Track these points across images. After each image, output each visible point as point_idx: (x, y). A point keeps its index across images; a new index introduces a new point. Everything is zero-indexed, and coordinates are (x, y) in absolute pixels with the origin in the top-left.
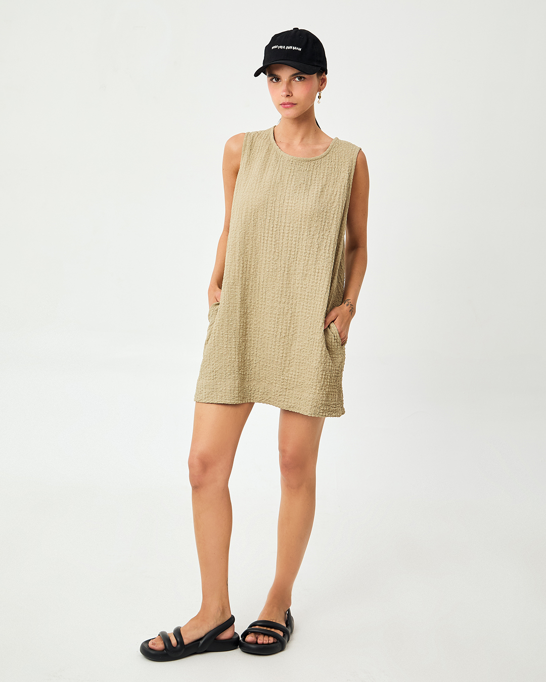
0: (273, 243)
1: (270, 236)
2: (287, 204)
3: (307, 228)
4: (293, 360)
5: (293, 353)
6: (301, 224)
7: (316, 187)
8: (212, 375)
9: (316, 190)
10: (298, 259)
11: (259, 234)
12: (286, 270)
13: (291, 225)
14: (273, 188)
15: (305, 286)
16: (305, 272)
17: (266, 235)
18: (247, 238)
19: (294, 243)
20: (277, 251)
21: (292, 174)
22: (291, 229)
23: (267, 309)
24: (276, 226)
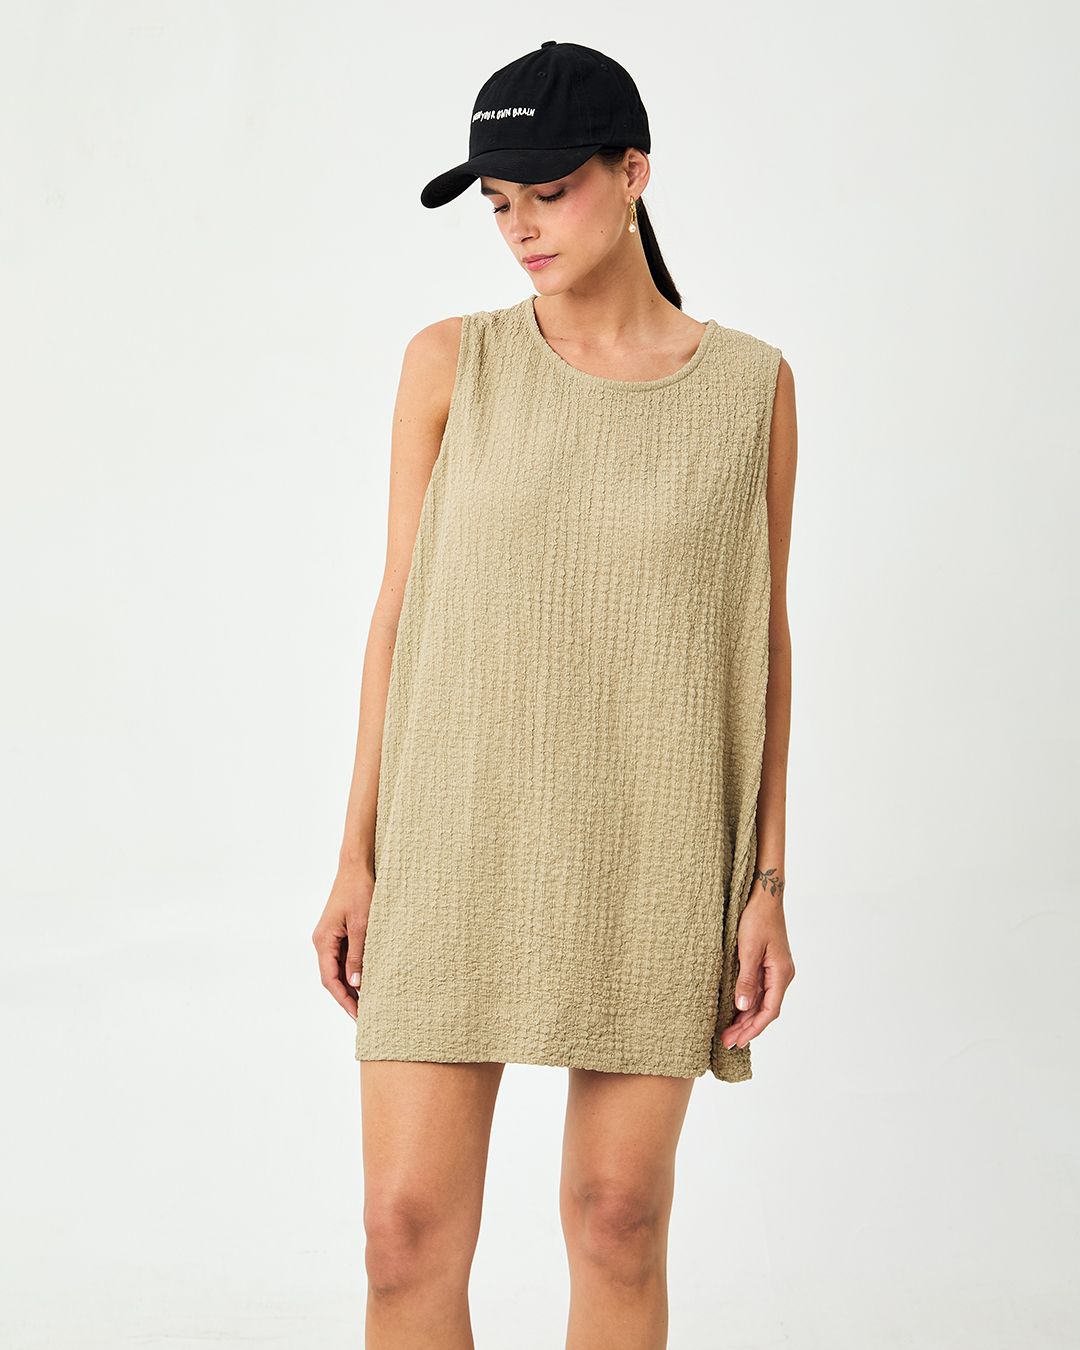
0: (569, 620)
1: (557, 599)
2: (599, 513)
3: (658, 576)
4: (630, 935)
5: (632, 916)
6: (642, 568)
7: (675, 463)
8: (395, 983)
9: (675, 470)
10: (635, 661)
11: (527, 597)
12: (606, 690)
13: (615, 571)
14: (559, 469)
15: (659, 735)
16: (659, 695)
17: (547, 598)
18: (493, 609)
19: (624, 618)
20: (578, 641)
21: (605, 428)
22: (615, 580)
23: (561, 799)
24: (572, 573)
